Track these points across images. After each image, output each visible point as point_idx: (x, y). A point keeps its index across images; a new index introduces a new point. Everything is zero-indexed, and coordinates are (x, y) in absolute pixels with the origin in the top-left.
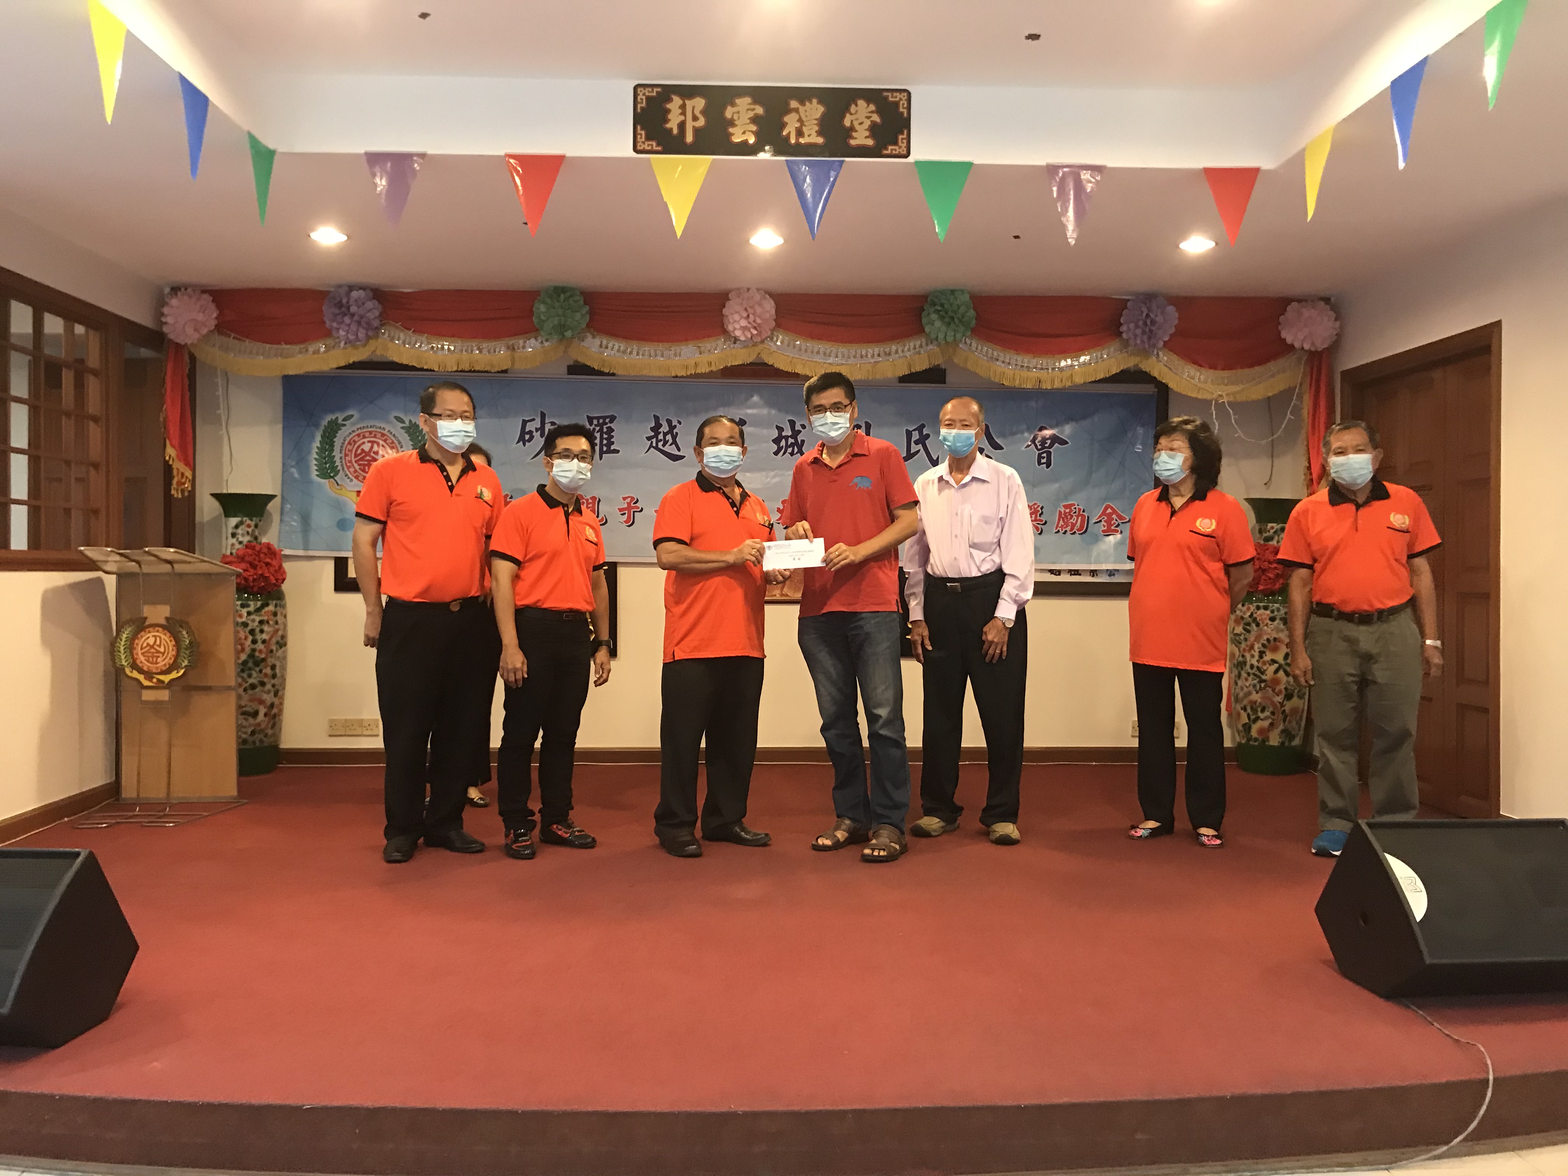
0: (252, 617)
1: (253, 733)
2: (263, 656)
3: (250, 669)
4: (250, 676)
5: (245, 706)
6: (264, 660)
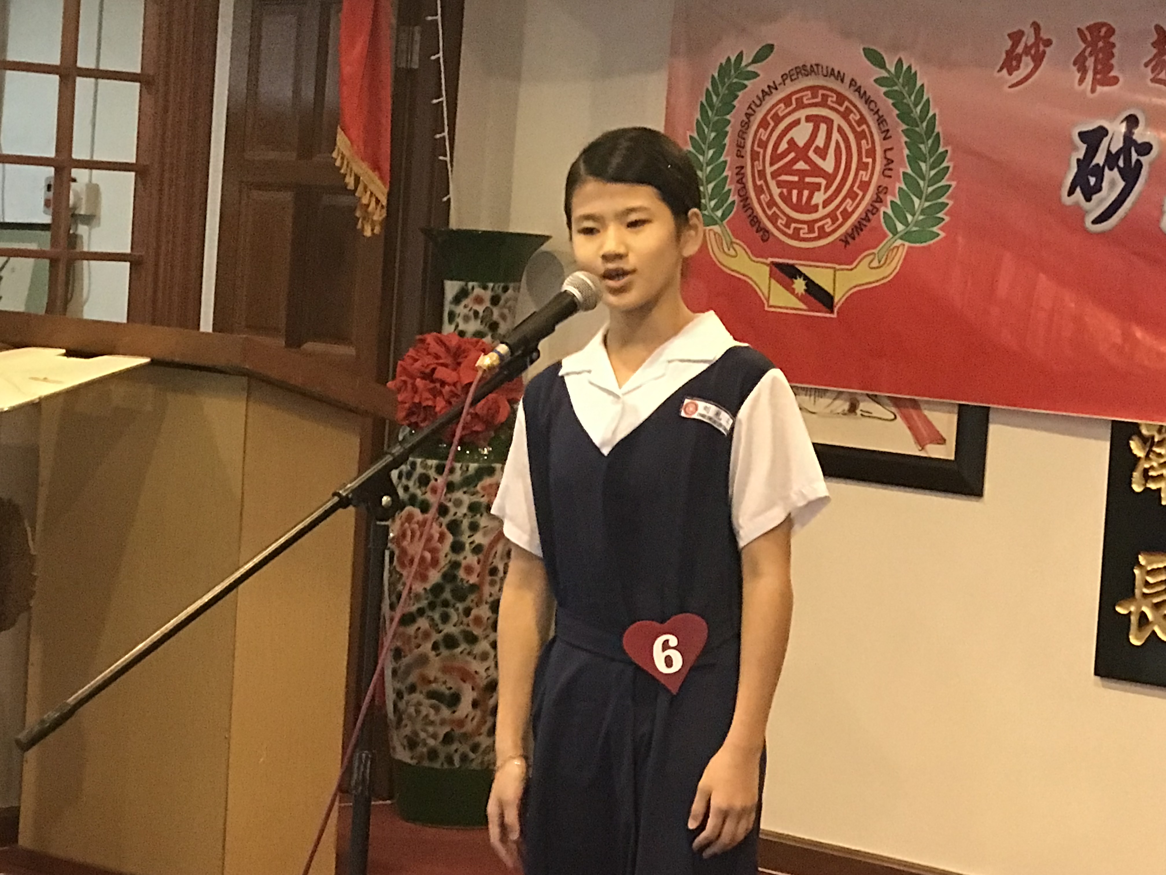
0: (459, 494)
1: (448, 739)
2: (473, 579)
3: (446, 604)
4: (445, 618)
5: (436, 680)
6: (475, 588)
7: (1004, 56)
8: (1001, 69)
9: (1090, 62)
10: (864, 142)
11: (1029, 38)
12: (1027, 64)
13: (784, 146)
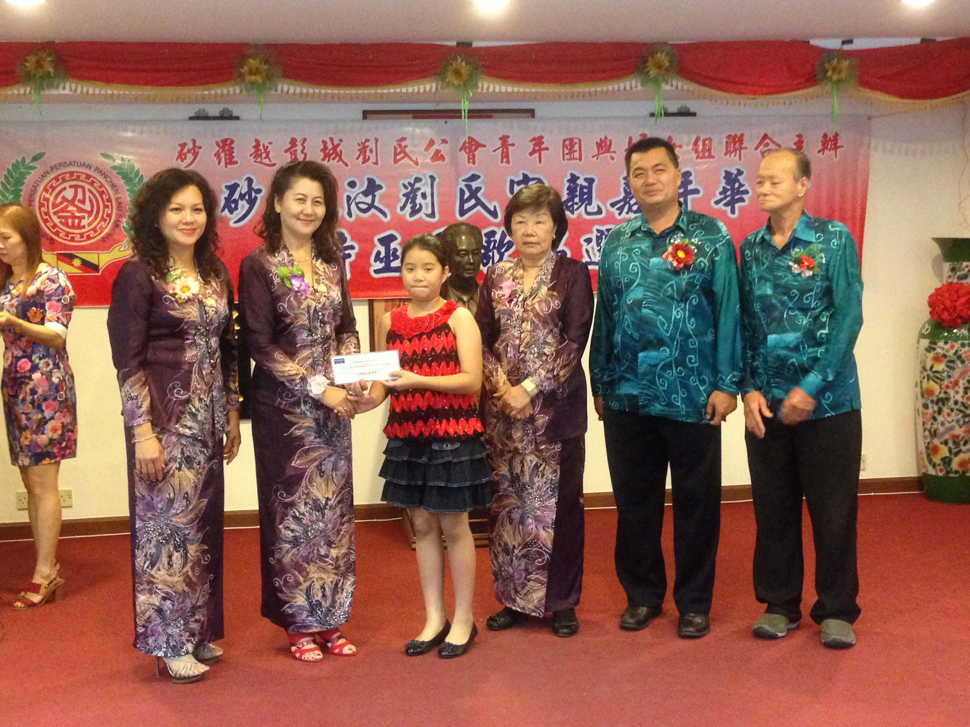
7: (177, 154)
8: (177, 159)
9: (223, 155)
10: (104, 196)
11: (190, 146)
12: (190, 157)
13: (59, 200)
